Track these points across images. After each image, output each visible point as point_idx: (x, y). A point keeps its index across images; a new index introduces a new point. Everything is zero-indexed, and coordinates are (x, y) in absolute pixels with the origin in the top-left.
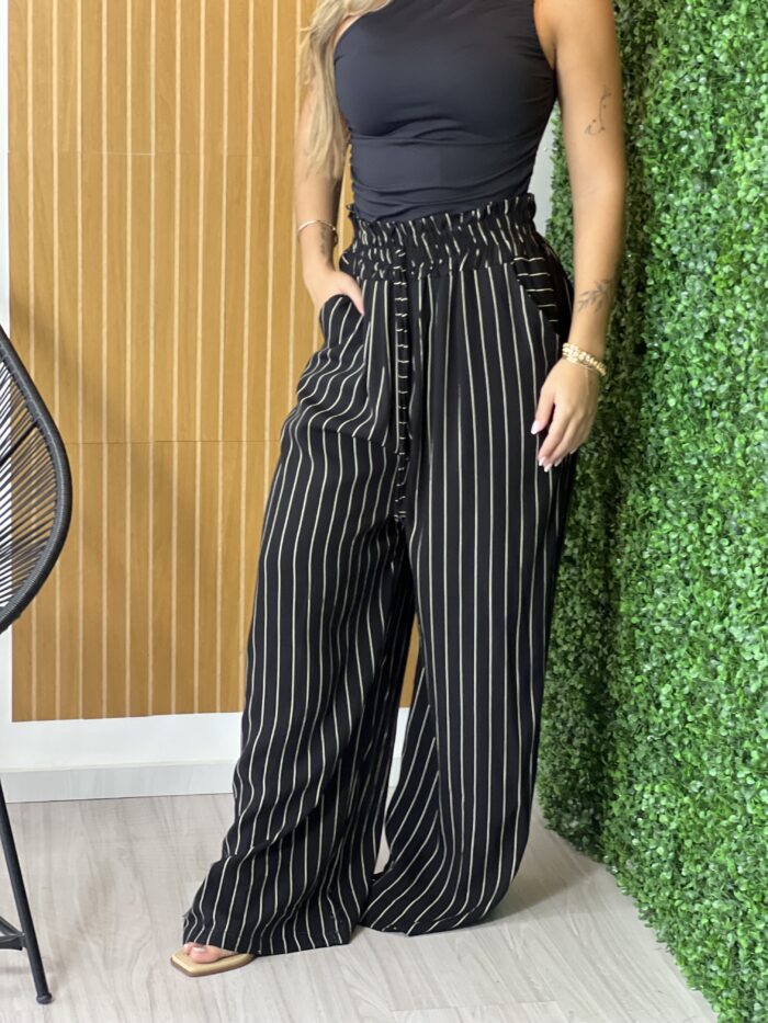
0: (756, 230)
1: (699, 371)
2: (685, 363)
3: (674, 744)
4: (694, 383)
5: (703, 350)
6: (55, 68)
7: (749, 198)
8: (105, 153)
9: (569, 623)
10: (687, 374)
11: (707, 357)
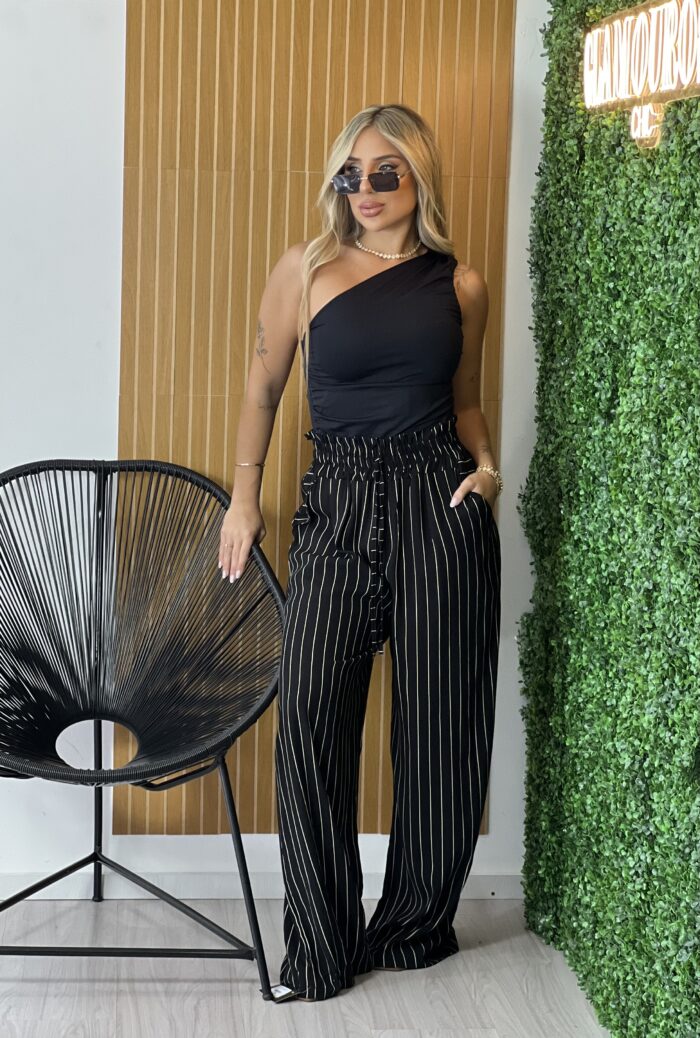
0: (629, 453)
1: (606, 557)
2: (596, 551)
3: (593, 841)
4: (603, 566)
5: (607, 542)
6: (156, 333)
7: (625, 431)
8: (191, 395)
9: (541, 762)
10: (599, 559)
11: (610, 547)
